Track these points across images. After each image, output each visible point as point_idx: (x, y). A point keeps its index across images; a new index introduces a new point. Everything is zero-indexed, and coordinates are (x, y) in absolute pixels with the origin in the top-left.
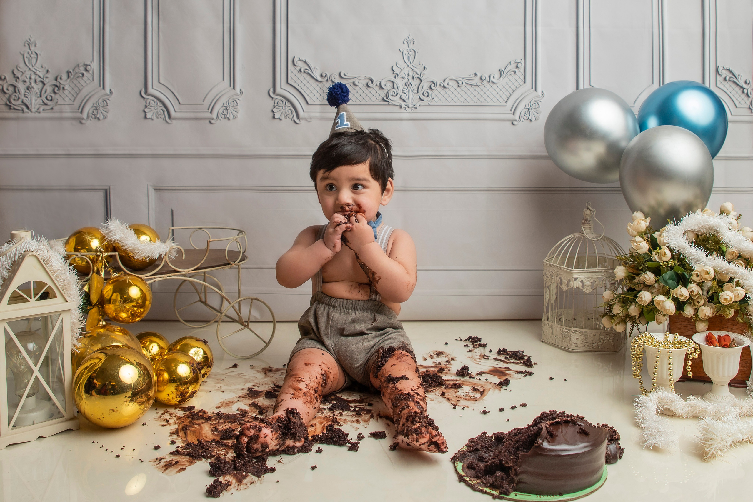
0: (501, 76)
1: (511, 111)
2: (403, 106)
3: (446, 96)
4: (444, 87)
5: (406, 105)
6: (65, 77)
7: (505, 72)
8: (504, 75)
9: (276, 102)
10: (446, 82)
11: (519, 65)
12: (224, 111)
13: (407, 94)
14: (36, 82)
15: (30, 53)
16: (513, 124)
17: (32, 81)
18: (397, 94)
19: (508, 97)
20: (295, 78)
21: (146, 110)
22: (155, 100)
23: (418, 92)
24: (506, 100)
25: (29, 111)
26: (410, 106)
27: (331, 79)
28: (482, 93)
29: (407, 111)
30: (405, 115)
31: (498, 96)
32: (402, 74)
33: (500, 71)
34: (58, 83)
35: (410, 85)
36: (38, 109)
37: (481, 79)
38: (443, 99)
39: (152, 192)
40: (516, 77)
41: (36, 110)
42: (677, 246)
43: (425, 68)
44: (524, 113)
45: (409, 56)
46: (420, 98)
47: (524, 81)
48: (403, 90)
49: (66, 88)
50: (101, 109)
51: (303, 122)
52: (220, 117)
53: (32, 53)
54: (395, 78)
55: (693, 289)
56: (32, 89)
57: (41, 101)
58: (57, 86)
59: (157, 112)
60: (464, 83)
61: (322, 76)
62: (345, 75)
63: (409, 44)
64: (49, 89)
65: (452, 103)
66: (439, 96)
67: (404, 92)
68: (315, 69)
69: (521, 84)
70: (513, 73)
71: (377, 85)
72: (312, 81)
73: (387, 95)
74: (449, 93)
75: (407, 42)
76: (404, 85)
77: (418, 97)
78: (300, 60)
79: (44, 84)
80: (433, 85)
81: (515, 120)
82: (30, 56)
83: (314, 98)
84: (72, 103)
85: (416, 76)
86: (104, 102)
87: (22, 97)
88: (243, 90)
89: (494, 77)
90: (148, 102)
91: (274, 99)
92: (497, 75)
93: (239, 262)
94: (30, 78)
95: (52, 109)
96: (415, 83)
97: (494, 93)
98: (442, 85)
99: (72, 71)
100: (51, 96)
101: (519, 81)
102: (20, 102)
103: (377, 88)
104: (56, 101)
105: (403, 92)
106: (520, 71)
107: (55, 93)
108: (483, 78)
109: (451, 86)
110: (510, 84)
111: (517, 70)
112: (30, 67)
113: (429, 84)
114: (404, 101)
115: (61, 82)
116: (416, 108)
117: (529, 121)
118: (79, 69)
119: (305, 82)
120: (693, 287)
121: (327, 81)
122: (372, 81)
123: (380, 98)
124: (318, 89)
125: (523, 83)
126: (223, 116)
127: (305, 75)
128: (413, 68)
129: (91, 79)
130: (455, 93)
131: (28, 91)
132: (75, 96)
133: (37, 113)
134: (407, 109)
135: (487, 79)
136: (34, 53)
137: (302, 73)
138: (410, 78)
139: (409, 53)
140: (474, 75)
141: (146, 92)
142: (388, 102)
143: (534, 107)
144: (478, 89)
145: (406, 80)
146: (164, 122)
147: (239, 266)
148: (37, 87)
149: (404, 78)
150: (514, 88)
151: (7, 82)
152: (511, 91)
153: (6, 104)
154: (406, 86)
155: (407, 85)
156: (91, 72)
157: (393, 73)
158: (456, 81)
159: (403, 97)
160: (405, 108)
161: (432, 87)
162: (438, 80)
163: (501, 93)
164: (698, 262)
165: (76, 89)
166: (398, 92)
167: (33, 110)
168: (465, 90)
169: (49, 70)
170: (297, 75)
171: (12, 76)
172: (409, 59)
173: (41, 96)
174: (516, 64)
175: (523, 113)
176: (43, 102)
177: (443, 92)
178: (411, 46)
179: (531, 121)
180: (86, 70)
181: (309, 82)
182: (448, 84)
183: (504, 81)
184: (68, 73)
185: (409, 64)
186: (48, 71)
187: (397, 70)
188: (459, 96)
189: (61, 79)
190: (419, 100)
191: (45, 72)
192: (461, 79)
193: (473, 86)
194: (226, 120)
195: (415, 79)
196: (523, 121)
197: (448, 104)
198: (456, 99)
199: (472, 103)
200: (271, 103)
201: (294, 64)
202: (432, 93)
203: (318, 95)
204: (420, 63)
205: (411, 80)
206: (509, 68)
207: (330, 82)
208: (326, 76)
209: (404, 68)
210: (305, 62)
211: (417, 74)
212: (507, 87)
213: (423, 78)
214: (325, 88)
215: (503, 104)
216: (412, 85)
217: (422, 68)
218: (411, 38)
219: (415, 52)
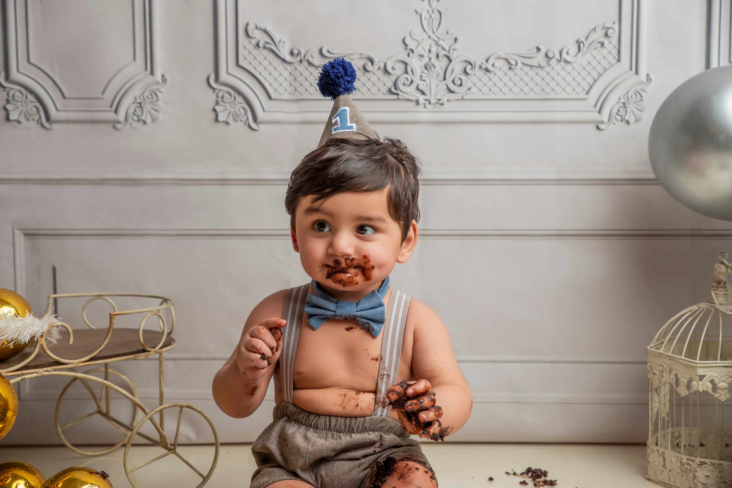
0: (579, 50)
1: (595, 106)
2: (421, 101)
3: (490, 84)
4: (487, 70)
5: (426, 100)
7: (587, 44)
8: (585, 49)
9: (220, 95)
10: (491, 61)
11: (610, 32)
12: (137, 110)
13: (428, 81)
16: (598, 128)
18: (412, 82)
19: (591, 84)
20: (250, 58)
21: (9, 107)
22: (24, 91)
23: (445, 79)
24: (587, 89)
26: (433, 101)
27: (306, 58)
28: (548, 79)
29: (428, 110)
30: (425, 116)
31: (574, 84)
32: (419, 51)
33: (579, 43)
35: (433, 68)
37: (547, 56)
38: (485, 89)
39: (20, 239)
40: (604, 51)
43: (456, 40)
44: (617, 111)
45: (431, 20)
46: (448, 89)
47: (617, 57)
48: (421, 76)
51: (262, 127)
52: (130, 120)
54: (409, 55)
59: (27, 110)
60: (519, 64)
61: (292, 53)
62: (328, 52)
63: (431, 1)
65: (500, 96)
66: (479, 84)
67: (423, 78)
68: (282, 43)
69: (612, 63)
70: (599, 45)
71: (379, 68)
72: (276, 62)
73: (395, 84)
74: (495, 79)
76: (423, 68)
77: (446, 87)
78: (257, 28)
80: (469, 67)
81: (602, 122)
83: (281, 90)
85: (443, 53)
88: (166, 76)
89: (567, 53)
90: (11, 94)
91: (217, 91)
92: (573, 50)
93: (161, 348)
96: (440, 64)
97: (569, 78)
98: (484, 67)
101: (610, 58)
103: (380, 73)
105: (421, 79)
106: (612, 41)
108: (550, 55)
109: (498, 69)
110: (594, 63)
111: (606, 41)
113: (463, 65)
114: (423, 93)
116: (442, 104)
117: (624, 123)
119: (265, 63)
121: (301, 61)
122: (372, 61)
123: (385, 89)
124: (286, 74)
125: (615, 61)
126: (135, 118)
127: (266, 53)
128: (437, 40)
130: (505, 79)
134: (428, 105)
135: (557, 56)
137: (261, 50)
138: (433, 56)
139: (430, 16)
140: (535, 50)
141: (7, 78)
142: (398, 94)
143: (633, 100)
144: (542, 73)
145: (426, 60)
146: (39, 127)
147: (160, 354)
149: (423, 56)
150: (600, 69)
152: (595, 75)
154: (426, 68)
155: (428, 68)
157: (406, 49)
158: (507, 61)
159: (421, 87)
160: (425, 104)
161: (468, 70)
162: (478, 59)
163: (579, 79)
166: (414, 79)
168: (522, 74)
170: (252, 52)
172: (430, 25)
174: (604, 31)
175: (615, 111)
177: (485, 79)
178: (435, 3)
179: (628, 123)
181: (273, 63)
182: (493, 65)
183: (584, 58)
185: (430, 33)
187: (411, 44)
188: (510, 84)
190: (446, 91)
192: (514, 57)
193: (534, 68)
194: (140, 124)
195: (440, 59)
196: (614, 124)
197: (494, 97)
198: (505, 90)
199: (532, 96)
200: (211, 97)
201: (247, 35)
202: (468, 80)
203: (286, 84)
204: (449, 32)
205: (434, 60)
206: (593, 37)
207: (305, 63)
208: (299, 53)
209: (423, 40)
210: (265, 31)
211: (444, 49)
212: (589, 68)
213: (454, 55)
214: (297, 74)
215: (583, 96)
216: (435, 67)
217: (452, 40)
219: (441, 13)
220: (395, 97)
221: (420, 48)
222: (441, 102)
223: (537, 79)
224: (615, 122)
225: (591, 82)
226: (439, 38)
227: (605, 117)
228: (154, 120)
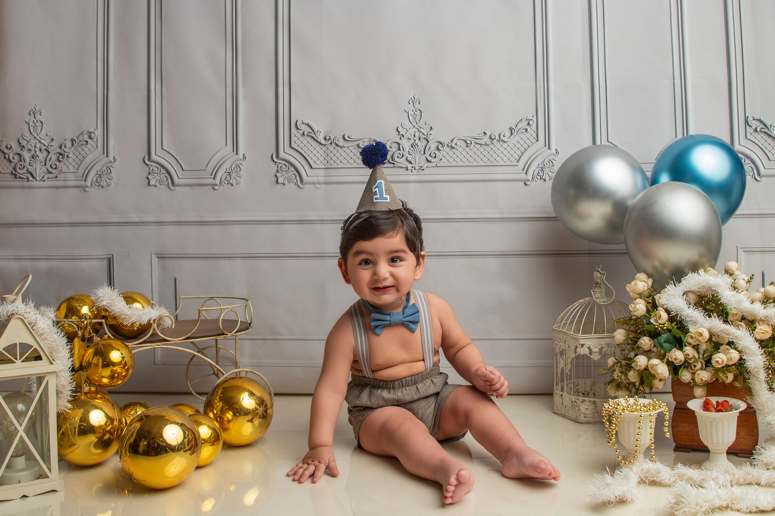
0: (512, 134)
1: (523, 170)
2: (410, 168)
3: (454, 156)
4: (452, 147)
5: (412, 167)
6: (69, 144)
7: (516, 130)
8: (515, 133)
9: (279, 166)
10: (454, 142)
11: (531, 122)
12: (228, 177)
13: (413, 155)
14: (40, 150)
15: (35, 121)
16: (525, 184)
17: (37, 150)
18: (403, 155)
19: (520, 156)
20: (299, 142)
21: (150, 177)
22: (159, 167)
23: (425, 153)
24: (517, 159)
25: (34, 180)
26: (417, 168)
27: (334, 142)
28: (492, 152)
29: (414, 173)
30: (412, 178)
31: (509, 156)
32: (407, 135)
33: (511, 129)
34: (62, 151)
35: (417, 146)
36: (43, 178)
37: (490, 138)
38: (451, 160)
39: (155, 260)
40: (528, 135)
41: (41, 178)
42: (674, 307)
43: (431, 128)
44: (537, 173)
45: (415, 116)
46: (427, 159)
47: (536, 138)
48: (409, 152)
49: (70, 156)
50: (104, 177)
51: (306, 186)
52: (223, 183)
53: (37, 122)
54: (401, 138)
55: (688, 352)
56: (38, 158)
57: (46, 169)
58: (61, 154)
59: (161, 178)
60: (473, 143)
61: (325, 139)
62: (348, 137)
63: (415, 104)
64: (54, 158)
65: (461, 164)
66: (447, 157)
67: (410, 153)
68: (319, 132)
69: (533, 142)
70: (524, 131)
72: (315, 144)
73: (392, 157)
74: (457, 153)
75: (413, 101)
76: (410, 146)
77: (425, 158)
78: (303, 123)
79: (49, 152)
80: (440, 145)
81: (528, 180)
82: (35, 125)
83: (318, 162)
84: (76, 171)
85: (423, 136)
86: (108, 169)
87: (27, 165)
88: (246, 155)
89: (504, 136)
90: (151, 169)
91: (277, 164)
92: (508, 134)
93: (237, 332)
94: (35, 147)
95: (56, 177)
96: (421, 144)
97: (505, 152)
98: (450, 145)
99: (76, 139)
100: (55, 164)
101: (531, 139)
102: (25, 170)
104: (61, 169)
105: (409, 154)
106: (532, 128)
107: (59, 161)
108: (493, 137)
109: (459, 146)
110: (522, 142)
111: (528, 128)
112: (36, 135)
113: (437, 144)
114: (411, 163)
115: (66, 150)
116: (423, 170)
117: (542, 181)
118: (83, 137)
119: (308, 145)
120: (689, 350)
121: (331, 144)
124: (322, 152)
125: (535, 141)
126: (226, 182)
127: (309, 139)
128: (419, 128)
129: (95, 147)
130: (464, 153)
131: (33, 160)
132: (79, 164)
133: (41, 181)
134: (414, 171)
135: (497, 138)
136: (39, 121)
137: (305, 137)
138: (417, 139)
139: (414, 114)
140: (483, 134)
141: (149, 159)
142: (394, 164)
143: (548, 166)
144: (488, 149)
145: (412, 141)
146: (168, 188)
147: (236, 336)
148: (42, 156)
149: (410, 139)
150: (526, 146)
151: (13, 151)
152: (522, 149)
153: (12, 173)
154: (412, 147)
155: (414, 146)
156: (95, 140)
157: (399, 135)
158: (465, 140)
159: (409, 159)
160: (412, 170)
161: (440, 148)
162: (446, 140)
163: (512, 152)
164: (695, 323)
165: (80, 157)
166: (404, 153)
167: (38, 178)
168: (475, 149)
169: (54, 138)
170: (300, 139)
171: (18, 145)
172: (415, 119)
173: (45, 165)
174: (527, 121)
175: (536, 173)
176: (48, 170)
177: (451, 153)
178: (417, 106)
179: (545, 180)
180: (90, 138)
181: (313, 145)
182: (456, 144)
183: (515, 139)
184: (73, 140)
185: (415, 124)
186: (52, 139)
187: (402, 131)
188: (468, 156)
189: (65, 147)
190: (426, 161)
191: (50, 140)
192: (470, 139)
193: (482, 146)
194: (229, 186)
195: (422, 140)
197: (457, 165)
198: (464, 160)
199: (482, 163)
200: (274, 168)
201: (297, 128)
202: (439, 153)
203: (321, 159)
204: (427, 123)
205: (417, 141)
206: (520, 125)
207: (333, 145)
208: (330, 139)
209: (410, 129)
210: (308, 125)
211: (423, 134)
212: (518, 145)
213: (430, 138)
214: (328, 152)
215: (515, 163)
216: (418, 146)
217: (429, 128)
218: (416, 98)
219: (421, 112)
220: (392, 165)
221: (408, 133)
222: (422, 168)
223: (485, 153)
224: (537, 180)
225: (520, 154)
227: (530, 176)
228: (237, 183)
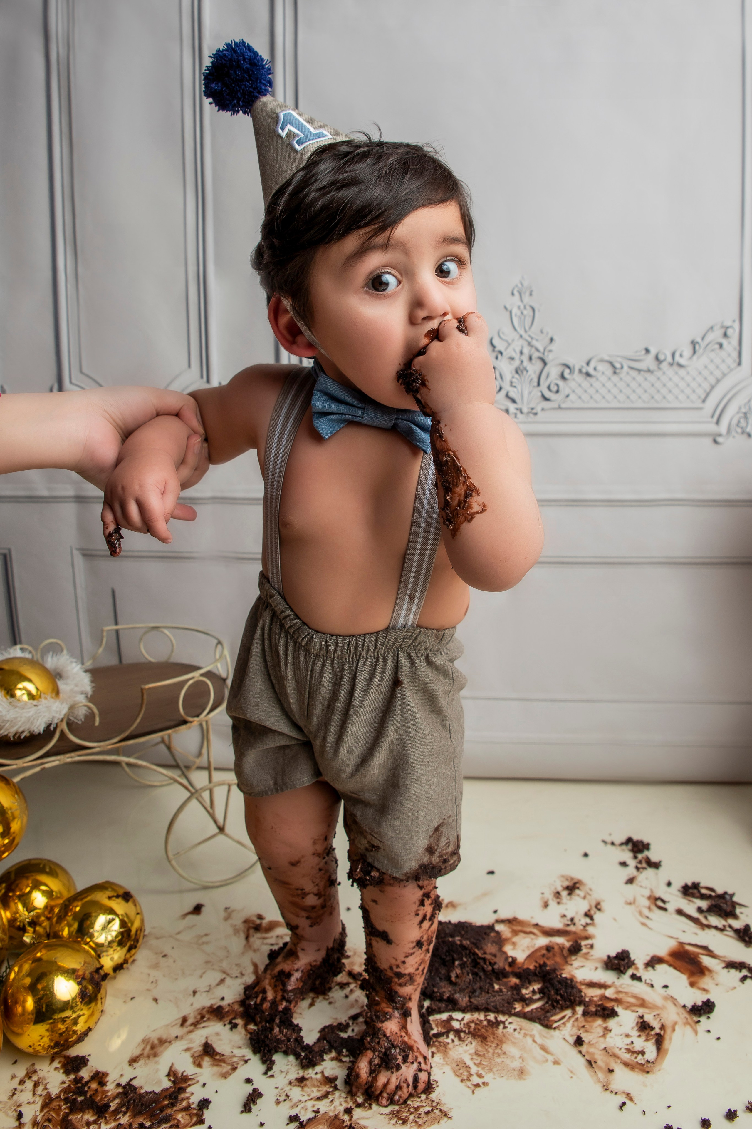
0: (695, 352)
1: (712, 416)
2: (512, 410)
3: (591, 391)
4: (588, 374)
5: (517, 409)
7: (703, 344)
8: (701, 351)
10: (592, 364)
11: (730, 332)
13: (519, 387)
16: (715, 442)
19: (708, 390)
23: (539, 384)
24: (703, 397)
26: (525, 410)
28: (658, 385)
31: (688, 391)
32: (509, 352)
33: (694, 343)
35: (525, 372)
37: (657, 358)
38: (585, 397)
39: (79, 560)
40: (723, 354)
43: (552, 340)
44: (736, 422)
45: (522, 317)
46: (542, 396)
47: (737, 360)
48: (511, 382)
54: (497, 358)
60: (626, 368)
63: (522, 295)
65: (603, 404)
66: (579, 391)
67: (514, 384)
69: (731, 367)
70: (717, 346)
74: (597, 385)
75: (519, 291)
76: (514, 372)
77: (540, 394)
80: (567, 372)
81: (720, 435)
85: (536, 355)
89: (681, 356)
92: (687, 352)
96: (533, 368)
97: (682, 384)
98: (584, 370)
101: (729, 361)
105: (511, 386)
106: (731, 342)
108: (661, 357)
109: (600, 373)
110: (711, 367)
111: (725, 342)
113: (560, 369)
114: (514, 401)
116: (536, 414)
117: (745, 436)
125: (735, 364)
128: (529, 339)
130: (609, 385)
134: (519, 415)
135: (669, 359)
138: (525, 358)
139: (522, 313)
140: (644, 352)
144: (651, 378)
145: (517, 363)
149: (513, 359)
150: (718, 374)
152: (712, 380)
154: (517, 373)
155: (519, 372)
157: (494, 351)
158: (611, 364)
159: (512, 394)
160: (515, 414)
161: (566, 375)
162: (577, 362)
163: (694, 385)
166: (503, 385)
168: (627, 379)
172: (522, 323)
174: (722, 331)
175: (734, 422)
177: (585, 383)
178: (526, 298)
179: (749, 435)
182: (595, 369)
183: (700, 362)
185: (522, 332)
187: (500, 345)
188: (615, 391)
190: (540, 399)
192: (619, 359)
193: (641, 373)
195: (534, 361)
196: (734, 437)
197: (595, 405)
198: (609, 397)
199: (639, 404)
202: (565, 385)
204: (544, 331)
205: (526, 363)
206: (710, 337)
209: (513, 340)
211: (537, 350)
212: (706, 373)
213: (549, 358)
215: (699, 404)
216: (527, 371)
217: (547, 340)
218: (526, 284)
219: (533, 310)
221: (510, 349)
222: (534, 411)
223: (646, 385)
224: (735, 435)
225: (707, 387)
226: (532, 338)
227: (723, 428)
